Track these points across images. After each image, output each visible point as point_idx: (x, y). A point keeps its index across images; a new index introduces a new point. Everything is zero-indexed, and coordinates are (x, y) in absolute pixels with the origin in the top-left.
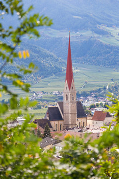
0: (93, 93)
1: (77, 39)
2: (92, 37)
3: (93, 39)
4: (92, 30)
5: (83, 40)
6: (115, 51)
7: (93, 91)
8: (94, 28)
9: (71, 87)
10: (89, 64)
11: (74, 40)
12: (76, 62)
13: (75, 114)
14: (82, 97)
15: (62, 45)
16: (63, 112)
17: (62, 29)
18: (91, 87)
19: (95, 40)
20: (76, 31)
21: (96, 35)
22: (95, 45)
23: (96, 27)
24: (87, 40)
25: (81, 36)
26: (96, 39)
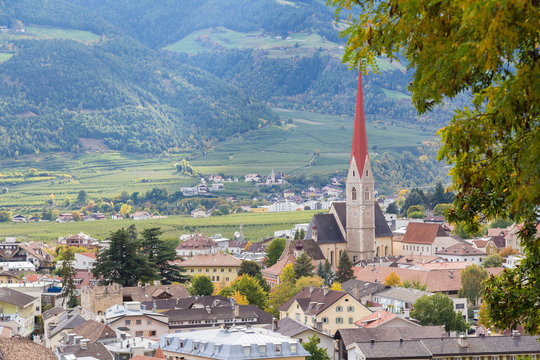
0: (335, 180)
1: (287, 53)
2: (321, 50)
3: (322, 54)
4: (321, 34)
5: (301, 56)
6: (374, 83)
7: (335, 175)
8: (325, 29)
9: (364, 171)
10: (315, 111)
11: (281, 57)
12: (285, 107)
13: (371, 229)
14: (311, 189)
15: (252, 68)
16: (344, 225)
17: (252, 29)
18: (329, 164)
19: (329, 57)
20: (285, 35)
21: (331, 45)
22: (328, 67)
23: (330, 27)
24: (309, 55)
25: (297, 46)
26: (331, 54)
